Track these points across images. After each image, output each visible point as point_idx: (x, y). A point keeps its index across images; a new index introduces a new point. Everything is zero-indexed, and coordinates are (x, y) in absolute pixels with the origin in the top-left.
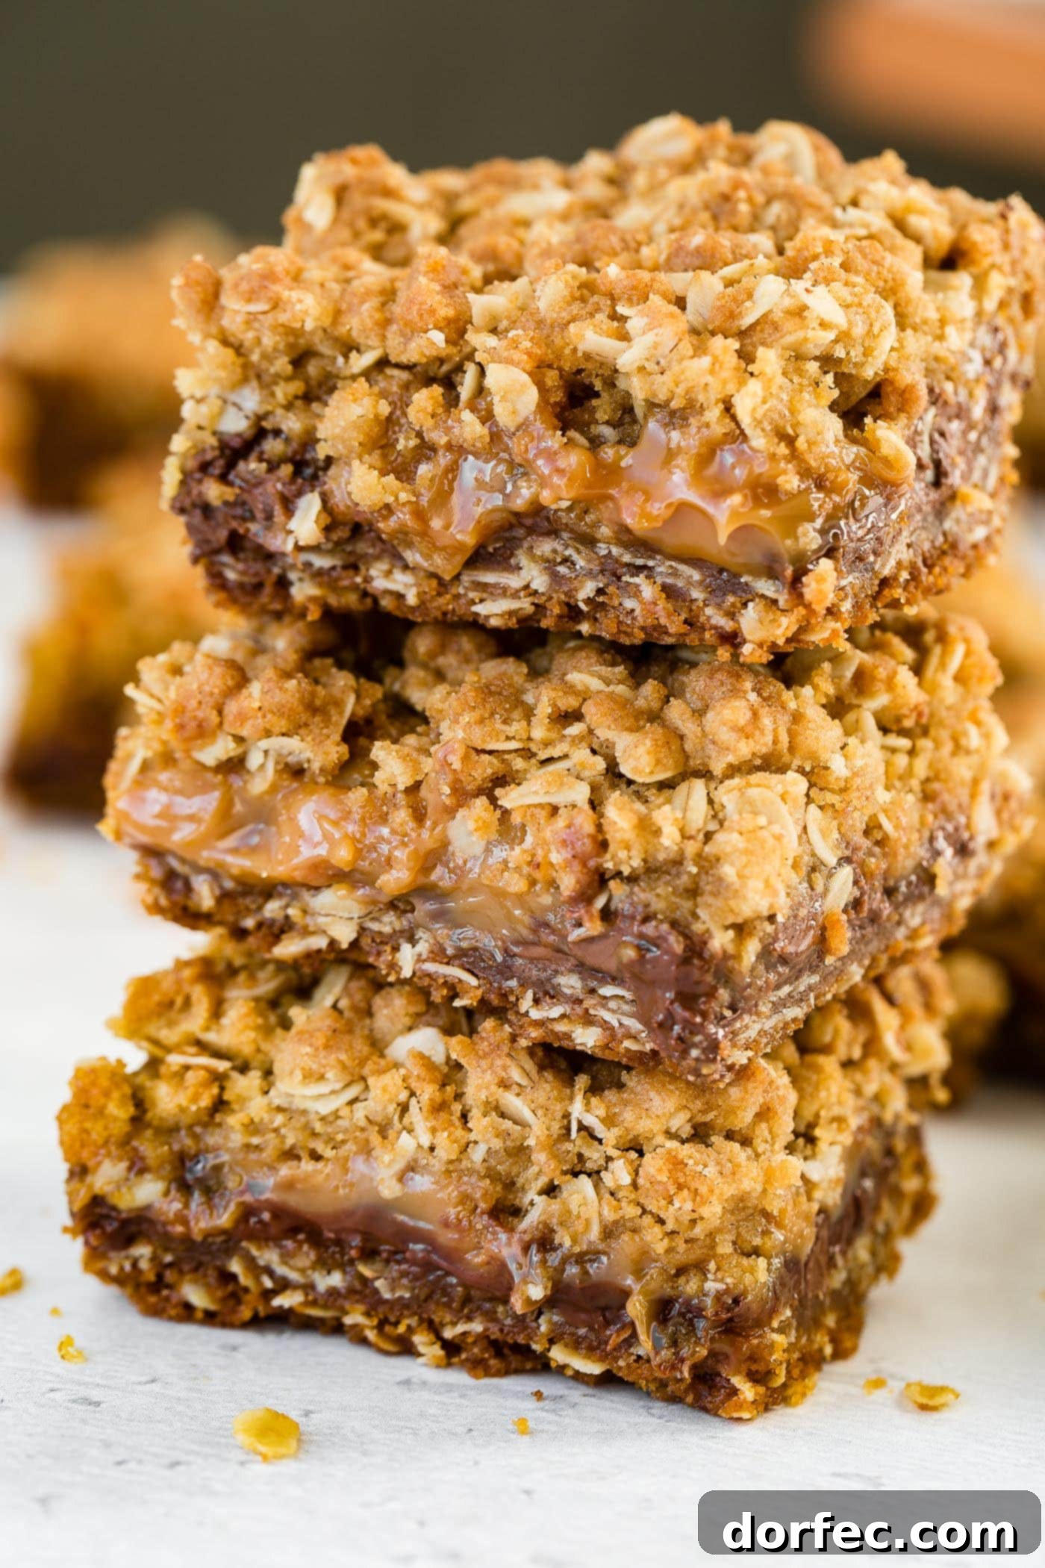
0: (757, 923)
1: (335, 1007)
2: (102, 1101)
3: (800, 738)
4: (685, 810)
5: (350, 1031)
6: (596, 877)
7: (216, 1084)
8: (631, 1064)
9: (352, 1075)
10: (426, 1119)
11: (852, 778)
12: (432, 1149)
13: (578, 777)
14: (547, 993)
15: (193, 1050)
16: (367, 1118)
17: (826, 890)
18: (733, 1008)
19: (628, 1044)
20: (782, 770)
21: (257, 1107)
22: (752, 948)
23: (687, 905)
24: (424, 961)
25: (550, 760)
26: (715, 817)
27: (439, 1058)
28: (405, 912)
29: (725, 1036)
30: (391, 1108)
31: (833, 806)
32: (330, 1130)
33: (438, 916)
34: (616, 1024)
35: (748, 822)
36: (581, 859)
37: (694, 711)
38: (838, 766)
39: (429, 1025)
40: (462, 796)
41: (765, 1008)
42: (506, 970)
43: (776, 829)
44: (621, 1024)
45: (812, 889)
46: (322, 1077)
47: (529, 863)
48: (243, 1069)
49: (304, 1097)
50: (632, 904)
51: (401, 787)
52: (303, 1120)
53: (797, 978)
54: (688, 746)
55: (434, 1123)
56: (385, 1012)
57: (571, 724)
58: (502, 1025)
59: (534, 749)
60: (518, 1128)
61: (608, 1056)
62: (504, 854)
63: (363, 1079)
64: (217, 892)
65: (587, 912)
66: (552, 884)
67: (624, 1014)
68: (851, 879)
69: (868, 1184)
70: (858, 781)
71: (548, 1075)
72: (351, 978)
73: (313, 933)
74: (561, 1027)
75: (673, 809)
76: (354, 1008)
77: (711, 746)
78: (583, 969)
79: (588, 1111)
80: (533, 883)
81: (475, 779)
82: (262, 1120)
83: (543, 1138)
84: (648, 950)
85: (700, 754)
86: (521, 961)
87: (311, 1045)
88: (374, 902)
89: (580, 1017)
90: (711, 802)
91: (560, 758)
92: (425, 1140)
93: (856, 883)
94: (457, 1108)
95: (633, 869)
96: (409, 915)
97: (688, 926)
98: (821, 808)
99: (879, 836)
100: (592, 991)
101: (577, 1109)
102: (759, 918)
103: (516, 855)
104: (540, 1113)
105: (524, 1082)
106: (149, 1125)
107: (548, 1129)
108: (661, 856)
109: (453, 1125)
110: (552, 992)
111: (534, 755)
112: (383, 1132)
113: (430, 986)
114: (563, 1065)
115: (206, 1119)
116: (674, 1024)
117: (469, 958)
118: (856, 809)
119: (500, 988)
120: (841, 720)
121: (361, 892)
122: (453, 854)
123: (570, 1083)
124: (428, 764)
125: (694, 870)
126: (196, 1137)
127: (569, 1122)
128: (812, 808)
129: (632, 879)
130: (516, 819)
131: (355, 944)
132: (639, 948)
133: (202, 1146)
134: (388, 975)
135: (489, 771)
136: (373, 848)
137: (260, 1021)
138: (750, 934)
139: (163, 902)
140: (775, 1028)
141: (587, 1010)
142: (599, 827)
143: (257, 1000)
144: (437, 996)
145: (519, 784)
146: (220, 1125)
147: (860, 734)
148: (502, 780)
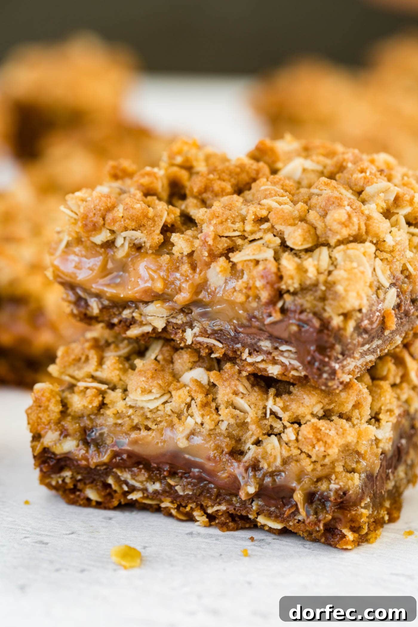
0: (353, 313)
1: (156, 359)
2: (47, 403)
3: (370, 227)
4: (319, 260)
5: (163, 370)
6: (278, 293)
7: (101, 395)
8: (294, 382)
9: (165, 391)
10: (199, 410)
11: (395, 246)
12: (202, 424)
13: (268, 247)
14: (255, 350)
15: (90, 380)
16: (171, 410)
17: (385, 298)
18: (343, 354)
19: (294, 373)
20: (363, 242)
21: (120, 406)
22: (351, 325)
23: (320, 305)
24: (197, 336)
25: (254, 240)
26: (332, 264)
27: (205, 382)
28: (188, 313)
29: (339, 368)
30: (183, 405)
31: (387, 259)
32: (154, 416)
33: (204, 315)
34: (287, 363)
35: (348, 265)
36: (271, 284)
37: (321, 216)
38: (390, 241)
39: (200, 367)
40: (213, 256)
41: (357, 355)
42: (235, 340)
43: (362, 269)
44: (290, 364)
45: (378, 297)
46: (150, 392)
47: (246, 288)
48: (114, 389)
49: (142, 401)
50: (295, 305)
51: (185, 253)
52: (142, 411)
53: (372, 341)
54: (319, 232)
55: (203, 412)
56: (179, 361)
57: (264, 224)
58: (234, 366)
59: (246, 235)
60: (242, 414)
61: (284, 378)
62: (234, 285)
63: (170, 392)
64: (100, 306)
65: (274, 309)
66: (257, 297)
67: (291, 358)
68: (396, 294)
69: (404, 441)
70: (399, 247)
71: (256, 389)
72: (163, 346)
73: (146, 324)
74: (262, 366)
75: (313, 260)
76: (165, 359)
77: (329, 232)
78: (272, 338)
79: (274, 404)
80: (248, 297)
81: (219, 249)
82: (122, 411)
83: (254, 418)
84: (303, 327)
85: (324, 236)
86: (242, 335)
87: (145, 377)
88: (173, 309)
89: (271, 361)
90: (330, 257)
91: (258, 239)
92: (199, 420)
93: (398, 296)
94: (213, 405)
95: (295, 289)
96: (190, 315)
97: (321, 315)
98: (382, 260)
99: (407, 274)
100: (276, 348)
101: (270, 404)
102: (354, 310)
103: (239, 284)
104: (252, 406)
105: (245, 392)
106: (69, 415)
107: (256, 414)
108: (308, 282)
109: (212, 413)
110: (257, 349)
111: (246, 238)
112: (179, 416)
113: (200, 348)
114: (263, 384)
115: (96, 412)
116: (315, 361)
117: (218, 334)
118: (397, 260)
119: (233, 348)
120: (389, 220)
121: (167, 304)
122: (210, 285)
123: (267, 392)
124: (197, 243)
125: (323, 288)
126: (91, 420)
127: (266, 411)
128: (377, 259)
129: (294, 294)
130: (239, 267)
131: (165, 329)
132: (299, 326)
133: (94, 424)
134: (180, 343)
135: (226, 245)
136: (173, 283)
137: (121, 366)
138: (351, 318)
139: (75, 311)
140: (362, 365)
141: (274, 357)
142: (279, 269)
143: (120, 357)
144: (203, 353)
145: (240, 251)
146: (103, 414)
147: (398, 226)
148: (231, 249)
